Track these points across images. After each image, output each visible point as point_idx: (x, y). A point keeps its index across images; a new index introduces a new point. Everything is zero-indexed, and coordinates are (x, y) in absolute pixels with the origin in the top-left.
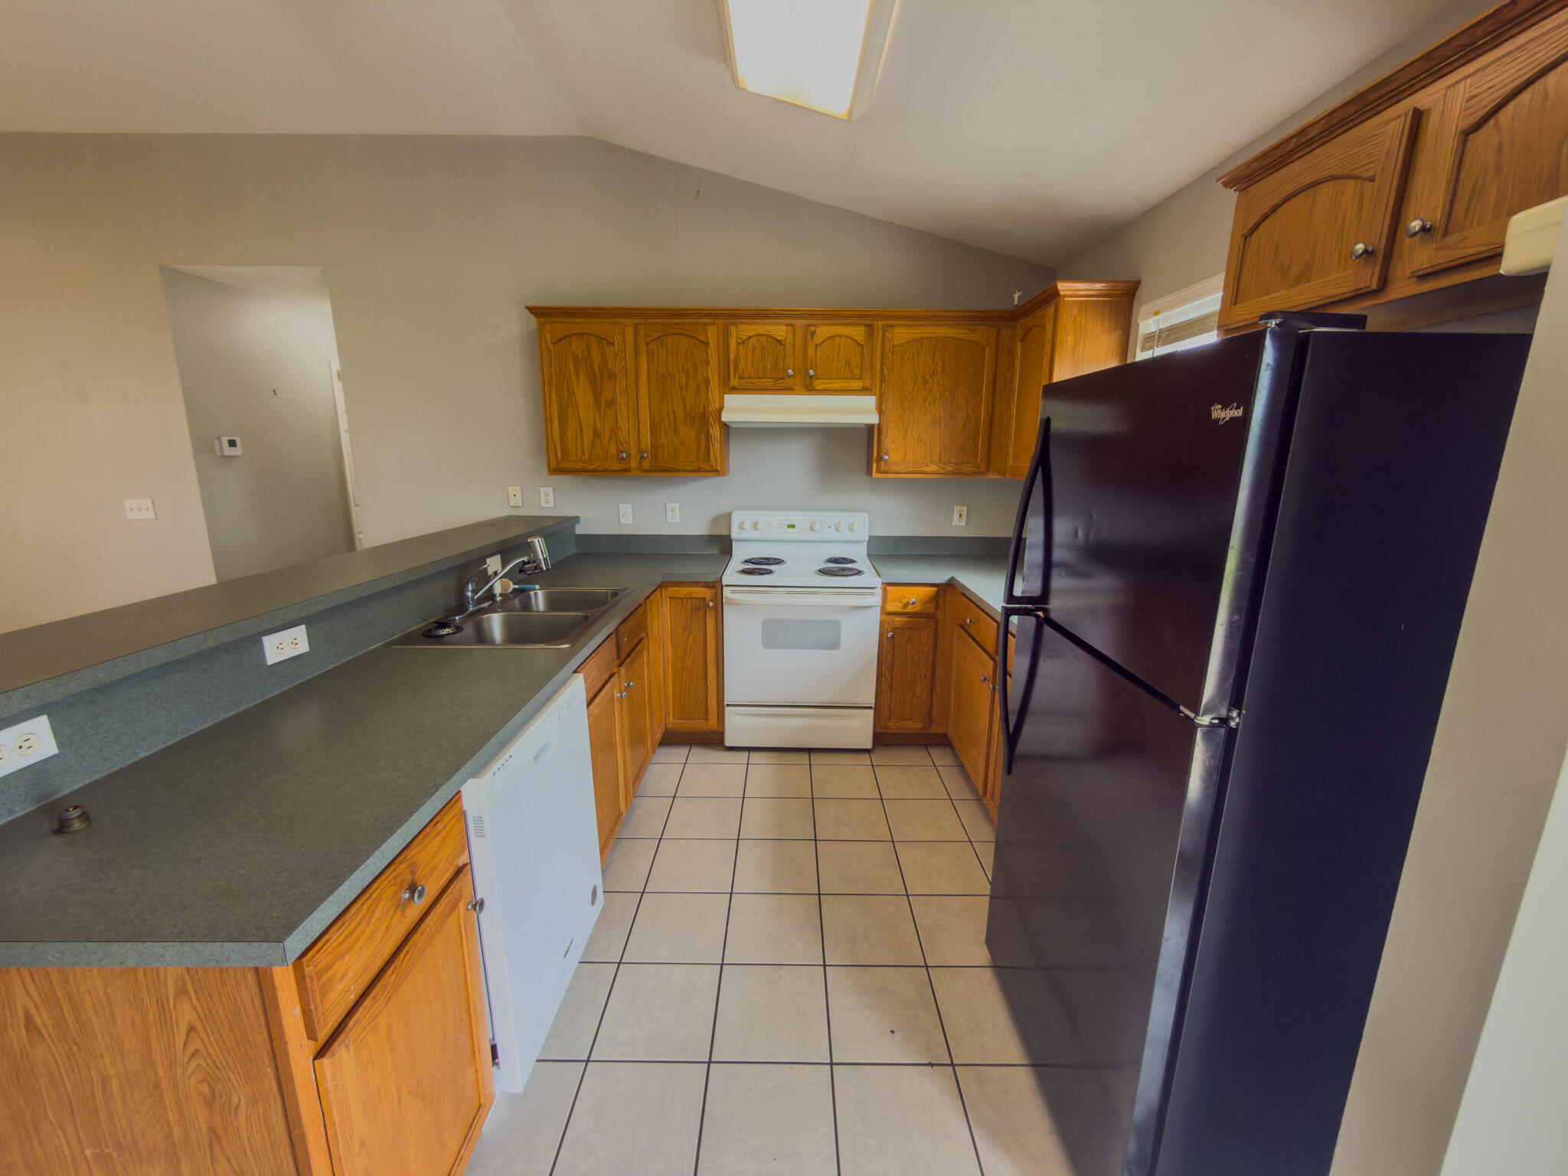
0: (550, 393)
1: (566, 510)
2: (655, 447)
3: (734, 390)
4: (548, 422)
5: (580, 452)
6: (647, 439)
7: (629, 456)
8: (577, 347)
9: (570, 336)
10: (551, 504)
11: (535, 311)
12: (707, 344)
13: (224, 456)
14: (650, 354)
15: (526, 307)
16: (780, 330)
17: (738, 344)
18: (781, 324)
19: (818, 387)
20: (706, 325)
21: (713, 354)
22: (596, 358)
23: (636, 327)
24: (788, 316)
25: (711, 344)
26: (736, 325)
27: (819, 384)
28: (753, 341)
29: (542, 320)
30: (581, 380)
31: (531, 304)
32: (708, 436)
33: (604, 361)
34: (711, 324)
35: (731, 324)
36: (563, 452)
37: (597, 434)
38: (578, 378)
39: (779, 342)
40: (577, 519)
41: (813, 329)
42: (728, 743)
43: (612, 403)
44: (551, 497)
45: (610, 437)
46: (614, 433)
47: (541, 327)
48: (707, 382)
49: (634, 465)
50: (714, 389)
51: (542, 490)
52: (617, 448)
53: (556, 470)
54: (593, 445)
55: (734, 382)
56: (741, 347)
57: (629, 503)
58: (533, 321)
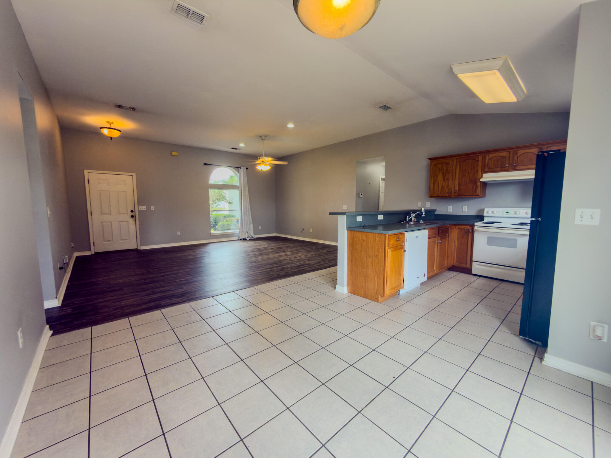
0: (432, 178)
1: (433, 208)
2: (459, 190)
3: (486, 172)
4: (430, 185)
5: (437, 192)
6: (457, 187)
7: (451, 191)
8: (440, 166)
9: (438, 164)
10: (429, 206)
11: (430, 159)
12: (478, 161)
13: (360, 197)
14: (460, 166)
15: (428, 159)
16: (504, 154)
17: (489, 159)
18: (505, 152)
19: (518, 169)
20: (478, 156)
21: (480, 164)
22: (445, 168)
23: (457, 159)
24: (506, 150)
25: (480, 161)
26: (488, 154)
27: (518, 168)
28: (495, 158)
29: (432, 161)
30: (440, 174)
31: (429, 158)
32: (476, 185)
33: (447, 169)
34: (480, 155)
35: (487, 154)
36: (433, 192)
37: (443, 187)
38: (439, 173)
39: (504, 157)
40: (435, 210)
41: (516, 152)
42: (473, 273)
43: (448, 179)
44: (429, 204)
45: (447, 188)
46: (448, 186)
47: (431, 163)
48: (477, 171)
49: (453, 194)
50: (480, 173)
51: (427, 203)
52: (448, 190)
53: (431, 197)
54: (441, 190)
55: (486, 170)
56: (490, 160)
57: (451, 206)
58: (429, 161)
